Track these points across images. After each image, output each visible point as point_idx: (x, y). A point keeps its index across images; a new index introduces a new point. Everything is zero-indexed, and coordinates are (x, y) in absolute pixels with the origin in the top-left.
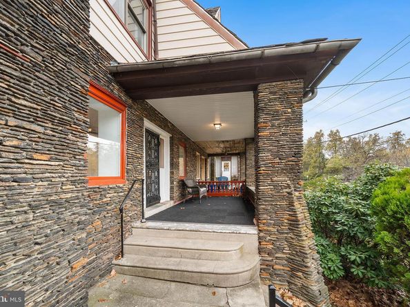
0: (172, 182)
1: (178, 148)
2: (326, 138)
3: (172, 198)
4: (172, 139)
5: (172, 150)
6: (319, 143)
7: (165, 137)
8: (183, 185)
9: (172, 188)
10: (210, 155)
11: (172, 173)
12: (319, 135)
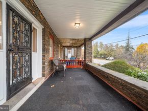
0: (43, 63)
1: (49, 39)
2: (99, 44)
3: (43, 75)
4: (44, 30)
5: (44, 39)
6: (97, 45)
7: (38, 27)
8: (52, 63)
9: (43, 68)
10: (64, 47)
11: (44, 56)
12: (97, 43)
